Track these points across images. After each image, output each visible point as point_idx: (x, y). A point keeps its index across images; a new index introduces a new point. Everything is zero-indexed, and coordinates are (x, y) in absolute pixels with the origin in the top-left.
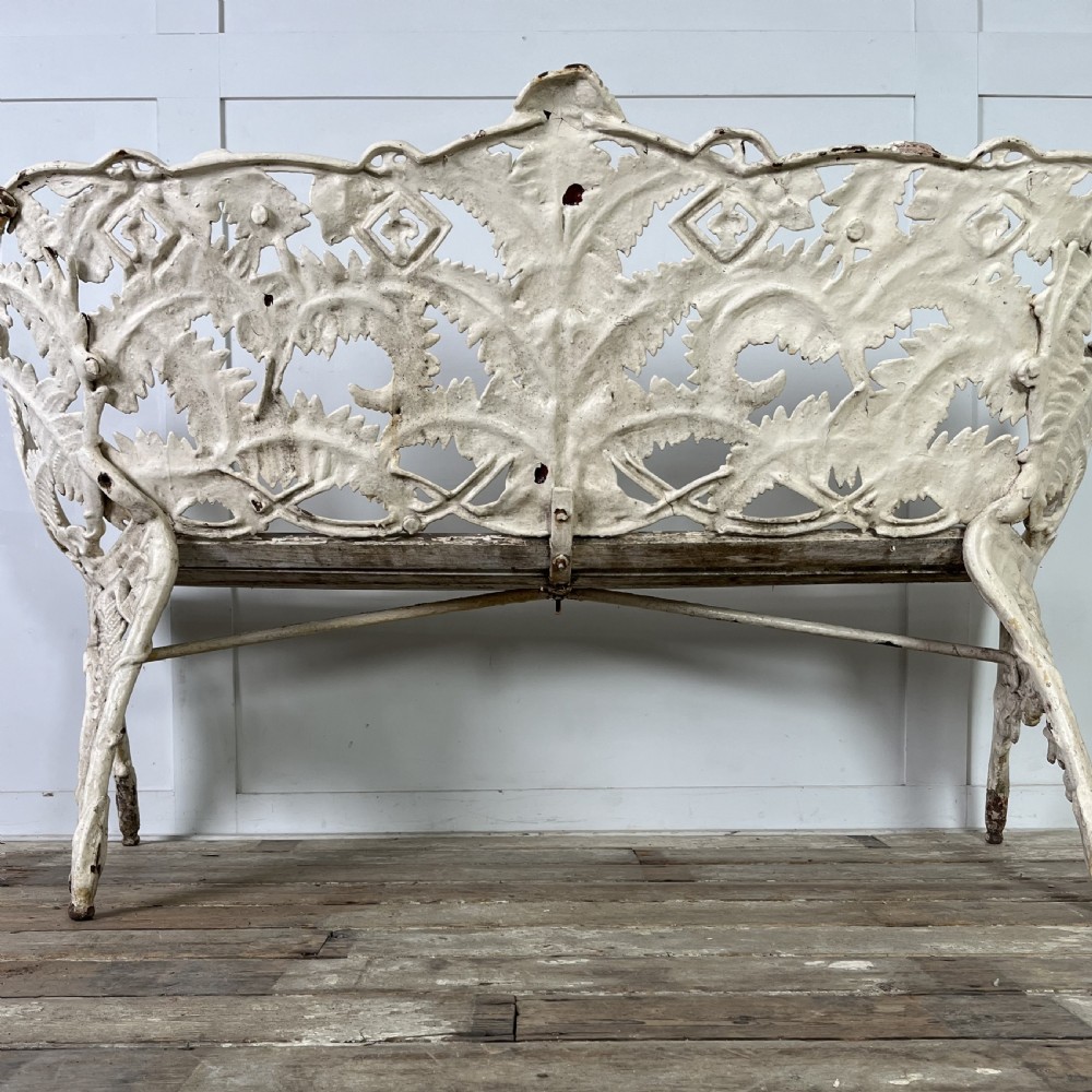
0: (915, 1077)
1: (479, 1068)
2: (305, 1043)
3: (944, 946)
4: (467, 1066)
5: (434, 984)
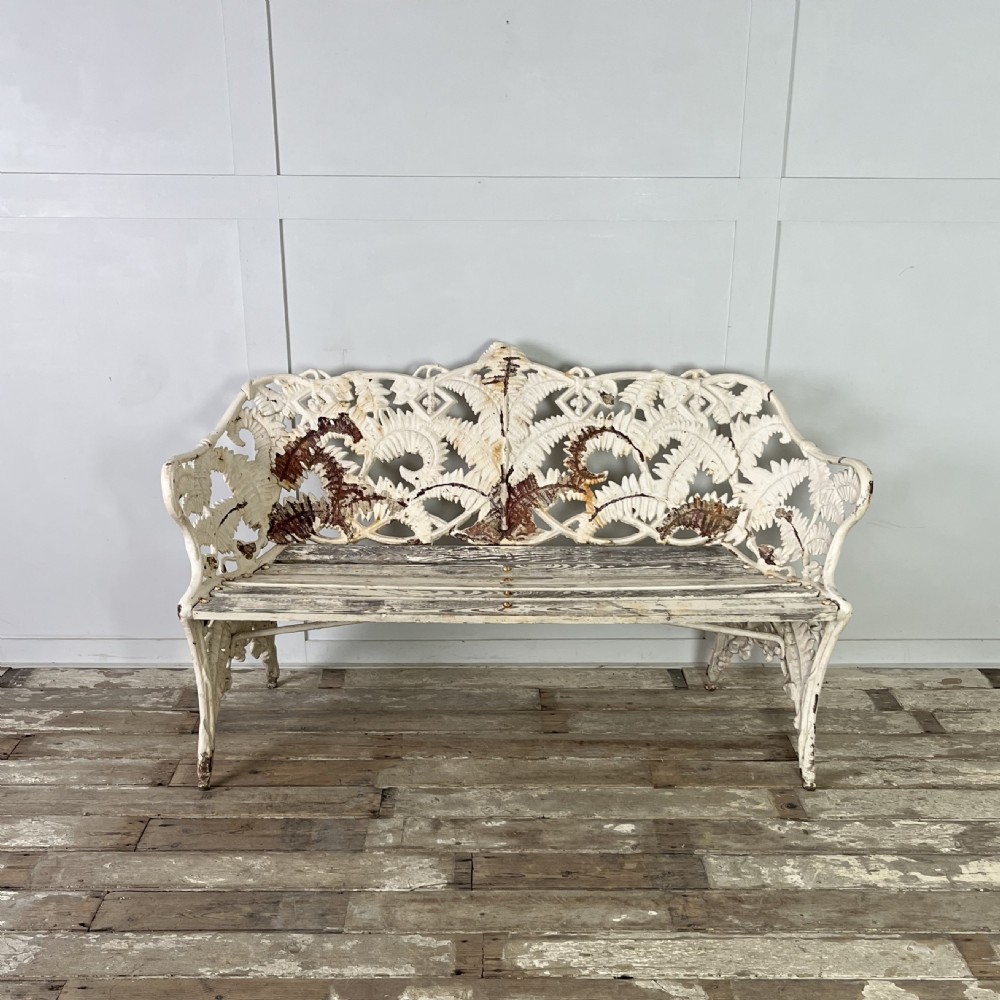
0: (624, 917)
1: (458, 909)
2: (387, 889)
3: (671, 794)
4: (453, 907)
5: (436, 844)
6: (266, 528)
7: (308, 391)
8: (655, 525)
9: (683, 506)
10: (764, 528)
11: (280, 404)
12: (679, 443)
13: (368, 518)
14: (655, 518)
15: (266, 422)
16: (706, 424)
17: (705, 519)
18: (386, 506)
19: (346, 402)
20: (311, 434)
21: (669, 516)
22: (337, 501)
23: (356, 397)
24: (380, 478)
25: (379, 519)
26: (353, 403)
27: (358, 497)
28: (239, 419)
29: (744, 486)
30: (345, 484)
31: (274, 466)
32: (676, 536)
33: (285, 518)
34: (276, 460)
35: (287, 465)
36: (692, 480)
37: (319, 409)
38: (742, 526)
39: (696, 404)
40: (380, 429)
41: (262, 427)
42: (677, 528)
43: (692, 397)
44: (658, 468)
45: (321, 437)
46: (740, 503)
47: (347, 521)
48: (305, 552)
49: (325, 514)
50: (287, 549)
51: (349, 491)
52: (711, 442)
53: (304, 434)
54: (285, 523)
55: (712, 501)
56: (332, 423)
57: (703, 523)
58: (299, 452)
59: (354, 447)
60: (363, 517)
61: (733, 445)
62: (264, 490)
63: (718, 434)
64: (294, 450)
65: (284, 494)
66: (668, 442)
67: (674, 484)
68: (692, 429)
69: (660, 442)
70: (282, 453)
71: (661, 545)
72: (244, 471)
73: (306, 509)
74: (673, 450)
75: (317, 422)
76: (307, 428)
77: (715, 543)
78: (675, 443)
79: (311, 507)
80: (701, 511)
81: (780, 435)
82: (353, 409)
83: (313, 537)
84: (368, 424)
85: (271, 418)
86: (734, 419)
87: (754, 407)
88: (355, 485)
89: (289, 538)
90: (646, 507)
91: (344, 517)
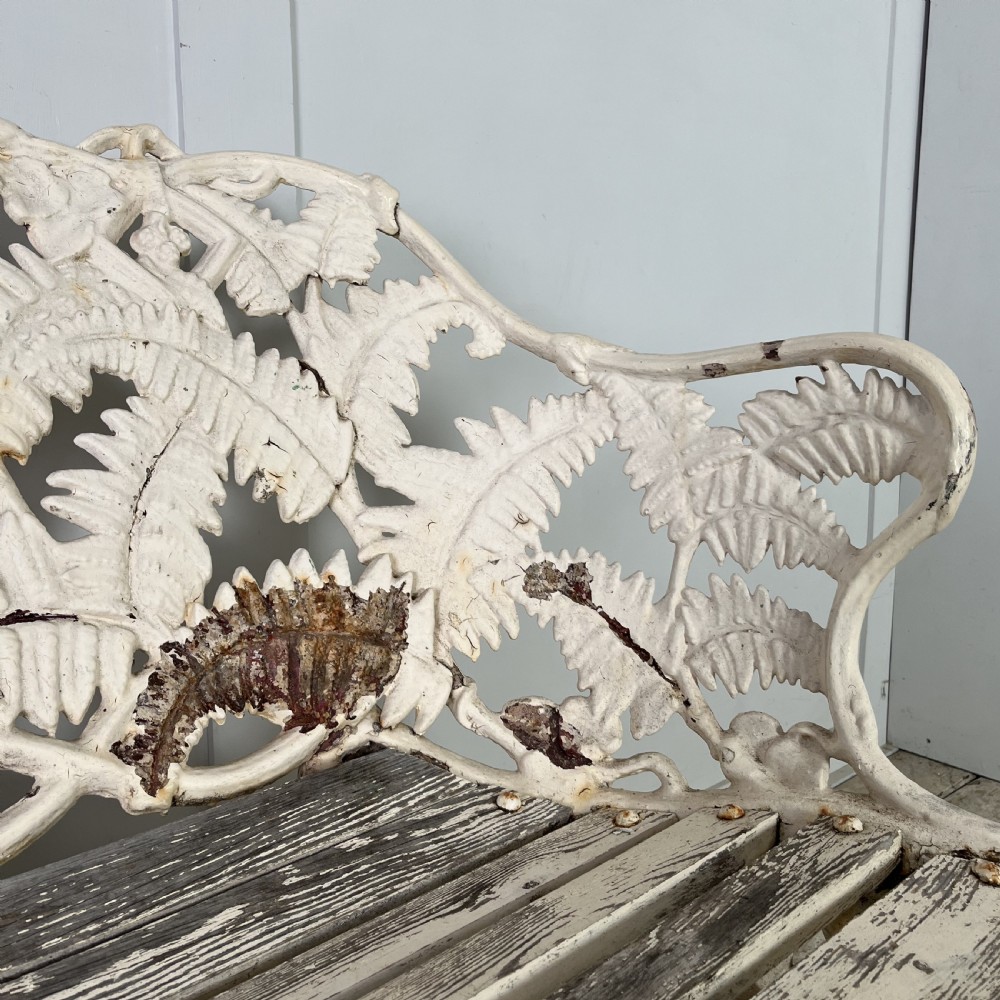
8: (102, 735)
9: (201, 630)
10: (495, 641)
12: (130, 389)
14: (96, 702)
16: (216, 315)
17: (294, 659)
21: (155, 681)
29: (387, 517)
32: (205, 758)
36: (214, 523)
38: (428, 655)
39: (159, 246)
42: (201, 722)
43: (138, 223)
44: (63, 492)
46: (396, 576)
52: (247, 377)
55: (300, 585)
57: (291, 674)
61: (322, 385)
63: (260, 351)
66: (85, 384)
67: (147, 545)
68: (169, 331)
69: (51, 385)
71: (150, 817)
74: (110, 416)
77: (351, 742)
78: (110, 390)
80: (271, 632)
81: (467, 333)
86: (298, 298)
87: (353, 256)
90: (47, 668)
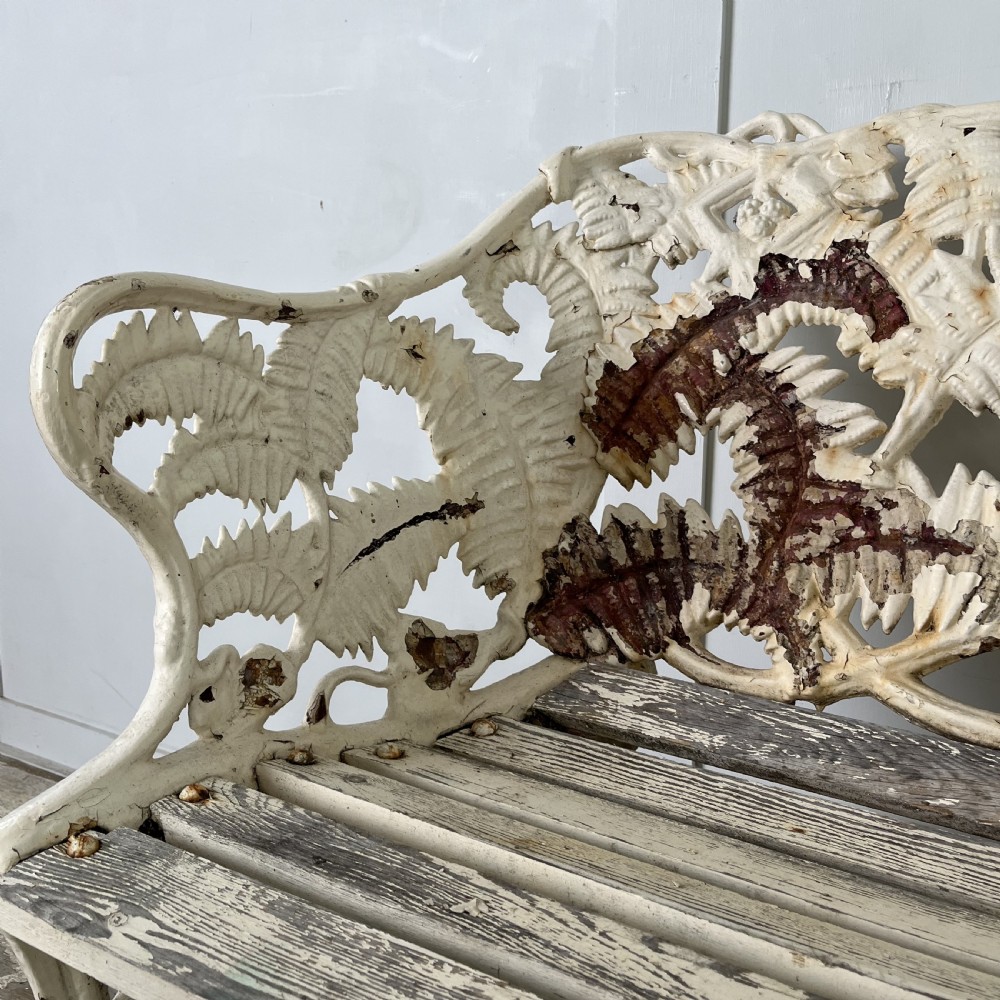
6: (529, 593)
7: (741, 176)
11: (649, 217)
13: (887, 615)
15: (596, 272)
18: (966, 579)
19: (866, 208)
20: (728, 309)
22: (780, 537)
23: (902, 190)
24: (959, 471)
25: (930, 626)
26: (892, 209)
27: (858, 533)
28: (508, 249)
30: (818, 482)
31: (592, 401)
33: (595, 571)
34: (601, 383)
35: (633, 403)
37: (769, 229)
40: (981, 294)
41: (582, 282)
45: (760, 318)
47: (805, 617)
48: (630, 699)
49: (728, 579)
50: (578, 677)
51: (828, 508)
53: (707, 308)
54: (594, 586)
56: (805, 272)
58: (679, 364)
59: (870, 352)
60: (868, 608)
62: (548, 471)
64: (665, 357)
65: (613, 493)
70: (626, 361)
72: (494, 406)
73: (670, 551)
75: (753, 270)
76: (717, 288)
79: (685, 549)
82: (888, 227)
83: (675, 650)
84: (936, 277)
85: (613, 257)
88: (854, 488)
89: (596, 640)
91: (794, 597)
